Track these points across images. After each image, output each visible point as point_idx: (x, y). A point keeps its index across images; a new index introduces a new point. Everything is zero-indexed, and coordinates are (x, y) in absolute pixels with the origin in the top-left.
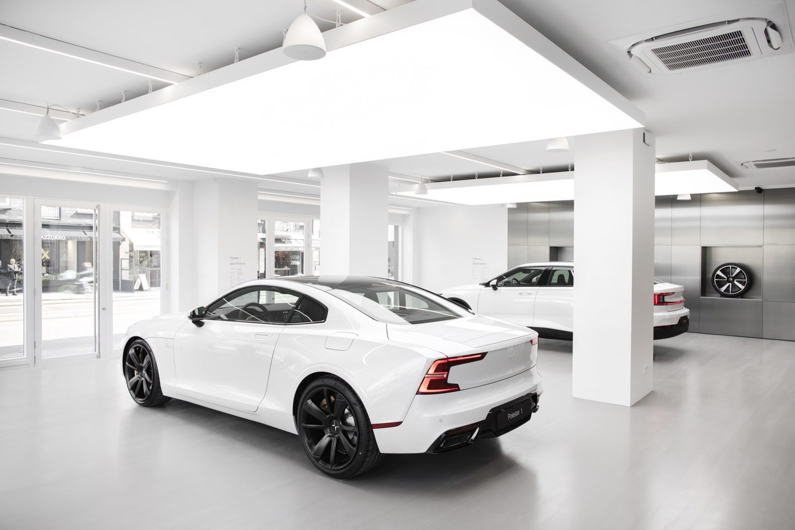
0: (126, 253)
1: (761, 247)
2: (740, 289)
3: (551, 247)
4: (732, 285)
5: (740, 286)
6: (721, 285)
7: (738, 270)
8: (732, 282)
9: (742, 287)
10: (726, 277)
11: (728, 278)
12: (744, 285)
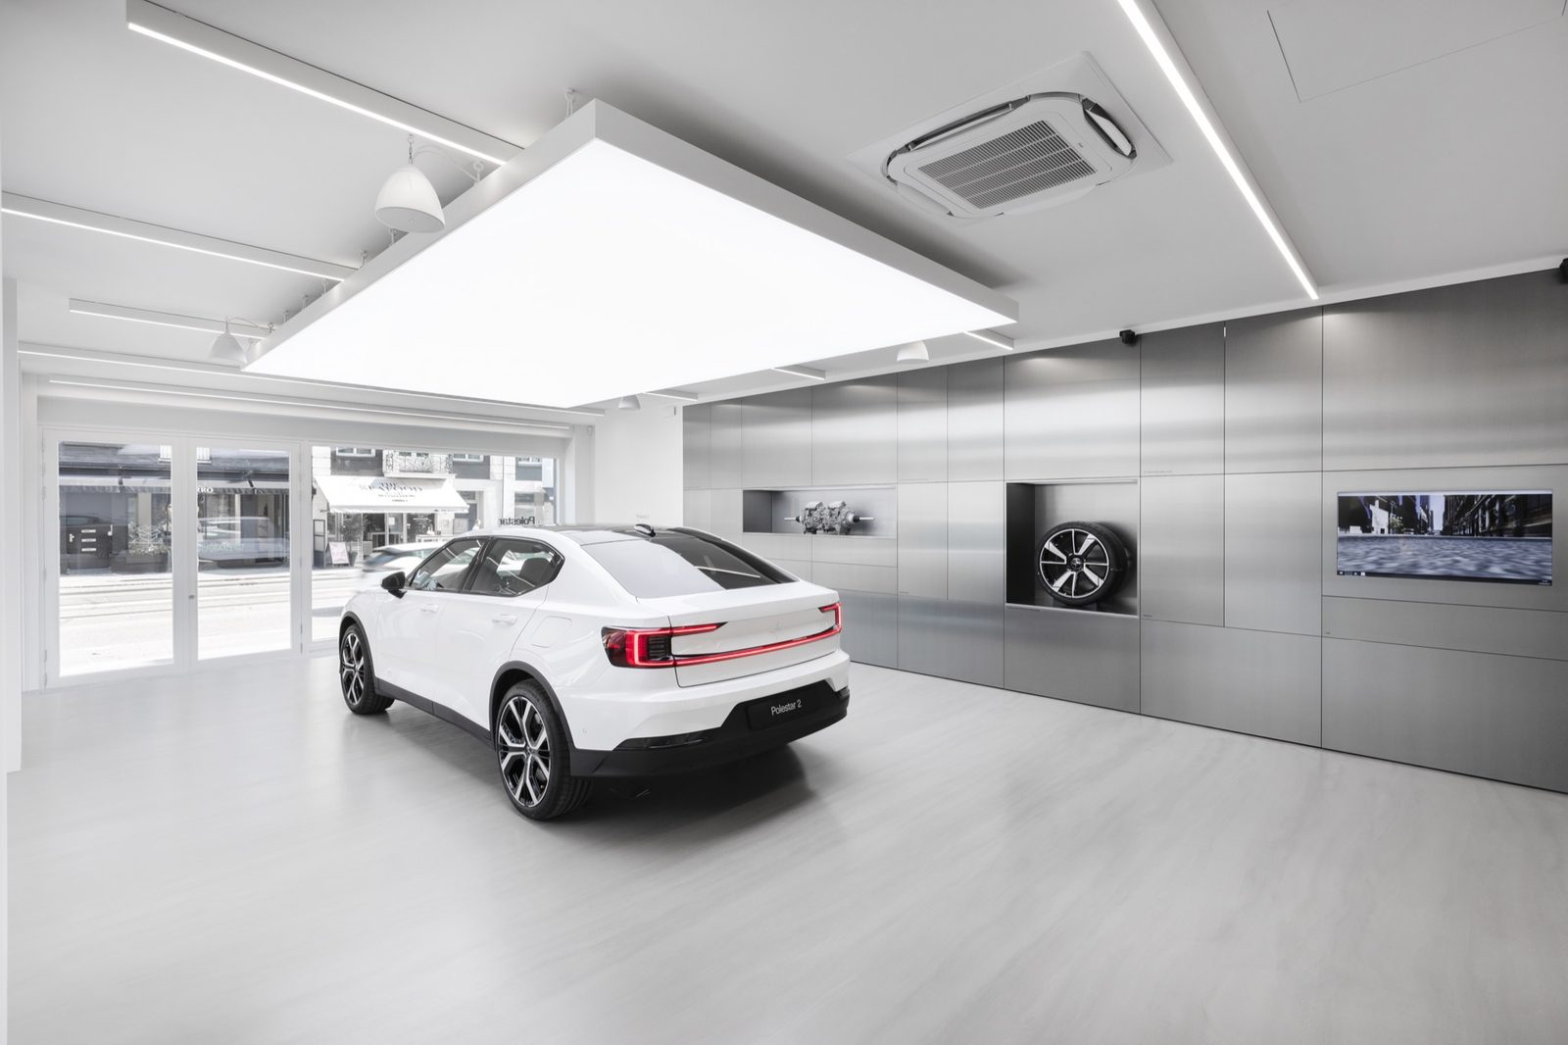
0: (322, 511)
1: (1135, 483)
2: (1096, 586)
3: (746, 492)
4: (1078, 575)
5: (1094, 578)
6: (1053, 573)
7: (1090, 539)
8: (1077, 568)
9: (1098, 581)
10: (1065, 558)
11: (1070, 559)
12: (1102, 578)
